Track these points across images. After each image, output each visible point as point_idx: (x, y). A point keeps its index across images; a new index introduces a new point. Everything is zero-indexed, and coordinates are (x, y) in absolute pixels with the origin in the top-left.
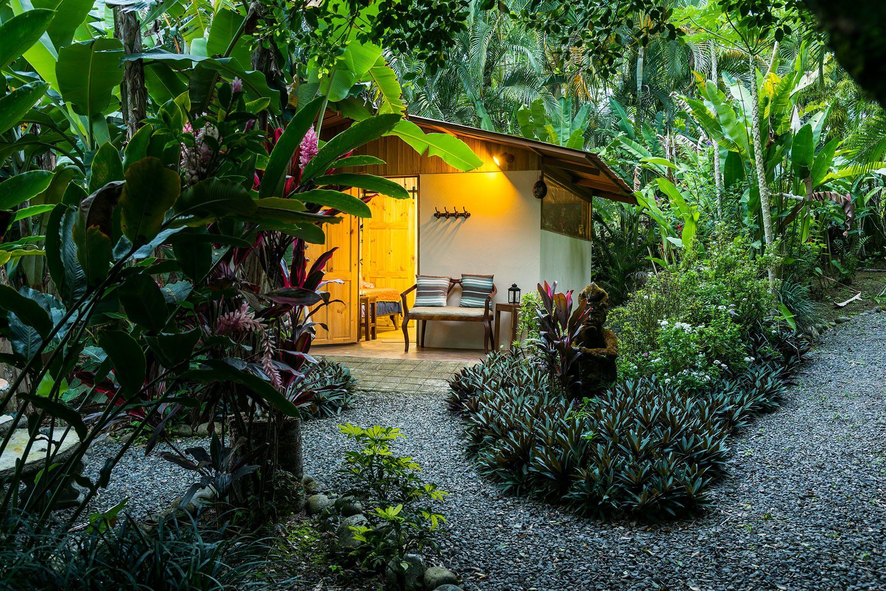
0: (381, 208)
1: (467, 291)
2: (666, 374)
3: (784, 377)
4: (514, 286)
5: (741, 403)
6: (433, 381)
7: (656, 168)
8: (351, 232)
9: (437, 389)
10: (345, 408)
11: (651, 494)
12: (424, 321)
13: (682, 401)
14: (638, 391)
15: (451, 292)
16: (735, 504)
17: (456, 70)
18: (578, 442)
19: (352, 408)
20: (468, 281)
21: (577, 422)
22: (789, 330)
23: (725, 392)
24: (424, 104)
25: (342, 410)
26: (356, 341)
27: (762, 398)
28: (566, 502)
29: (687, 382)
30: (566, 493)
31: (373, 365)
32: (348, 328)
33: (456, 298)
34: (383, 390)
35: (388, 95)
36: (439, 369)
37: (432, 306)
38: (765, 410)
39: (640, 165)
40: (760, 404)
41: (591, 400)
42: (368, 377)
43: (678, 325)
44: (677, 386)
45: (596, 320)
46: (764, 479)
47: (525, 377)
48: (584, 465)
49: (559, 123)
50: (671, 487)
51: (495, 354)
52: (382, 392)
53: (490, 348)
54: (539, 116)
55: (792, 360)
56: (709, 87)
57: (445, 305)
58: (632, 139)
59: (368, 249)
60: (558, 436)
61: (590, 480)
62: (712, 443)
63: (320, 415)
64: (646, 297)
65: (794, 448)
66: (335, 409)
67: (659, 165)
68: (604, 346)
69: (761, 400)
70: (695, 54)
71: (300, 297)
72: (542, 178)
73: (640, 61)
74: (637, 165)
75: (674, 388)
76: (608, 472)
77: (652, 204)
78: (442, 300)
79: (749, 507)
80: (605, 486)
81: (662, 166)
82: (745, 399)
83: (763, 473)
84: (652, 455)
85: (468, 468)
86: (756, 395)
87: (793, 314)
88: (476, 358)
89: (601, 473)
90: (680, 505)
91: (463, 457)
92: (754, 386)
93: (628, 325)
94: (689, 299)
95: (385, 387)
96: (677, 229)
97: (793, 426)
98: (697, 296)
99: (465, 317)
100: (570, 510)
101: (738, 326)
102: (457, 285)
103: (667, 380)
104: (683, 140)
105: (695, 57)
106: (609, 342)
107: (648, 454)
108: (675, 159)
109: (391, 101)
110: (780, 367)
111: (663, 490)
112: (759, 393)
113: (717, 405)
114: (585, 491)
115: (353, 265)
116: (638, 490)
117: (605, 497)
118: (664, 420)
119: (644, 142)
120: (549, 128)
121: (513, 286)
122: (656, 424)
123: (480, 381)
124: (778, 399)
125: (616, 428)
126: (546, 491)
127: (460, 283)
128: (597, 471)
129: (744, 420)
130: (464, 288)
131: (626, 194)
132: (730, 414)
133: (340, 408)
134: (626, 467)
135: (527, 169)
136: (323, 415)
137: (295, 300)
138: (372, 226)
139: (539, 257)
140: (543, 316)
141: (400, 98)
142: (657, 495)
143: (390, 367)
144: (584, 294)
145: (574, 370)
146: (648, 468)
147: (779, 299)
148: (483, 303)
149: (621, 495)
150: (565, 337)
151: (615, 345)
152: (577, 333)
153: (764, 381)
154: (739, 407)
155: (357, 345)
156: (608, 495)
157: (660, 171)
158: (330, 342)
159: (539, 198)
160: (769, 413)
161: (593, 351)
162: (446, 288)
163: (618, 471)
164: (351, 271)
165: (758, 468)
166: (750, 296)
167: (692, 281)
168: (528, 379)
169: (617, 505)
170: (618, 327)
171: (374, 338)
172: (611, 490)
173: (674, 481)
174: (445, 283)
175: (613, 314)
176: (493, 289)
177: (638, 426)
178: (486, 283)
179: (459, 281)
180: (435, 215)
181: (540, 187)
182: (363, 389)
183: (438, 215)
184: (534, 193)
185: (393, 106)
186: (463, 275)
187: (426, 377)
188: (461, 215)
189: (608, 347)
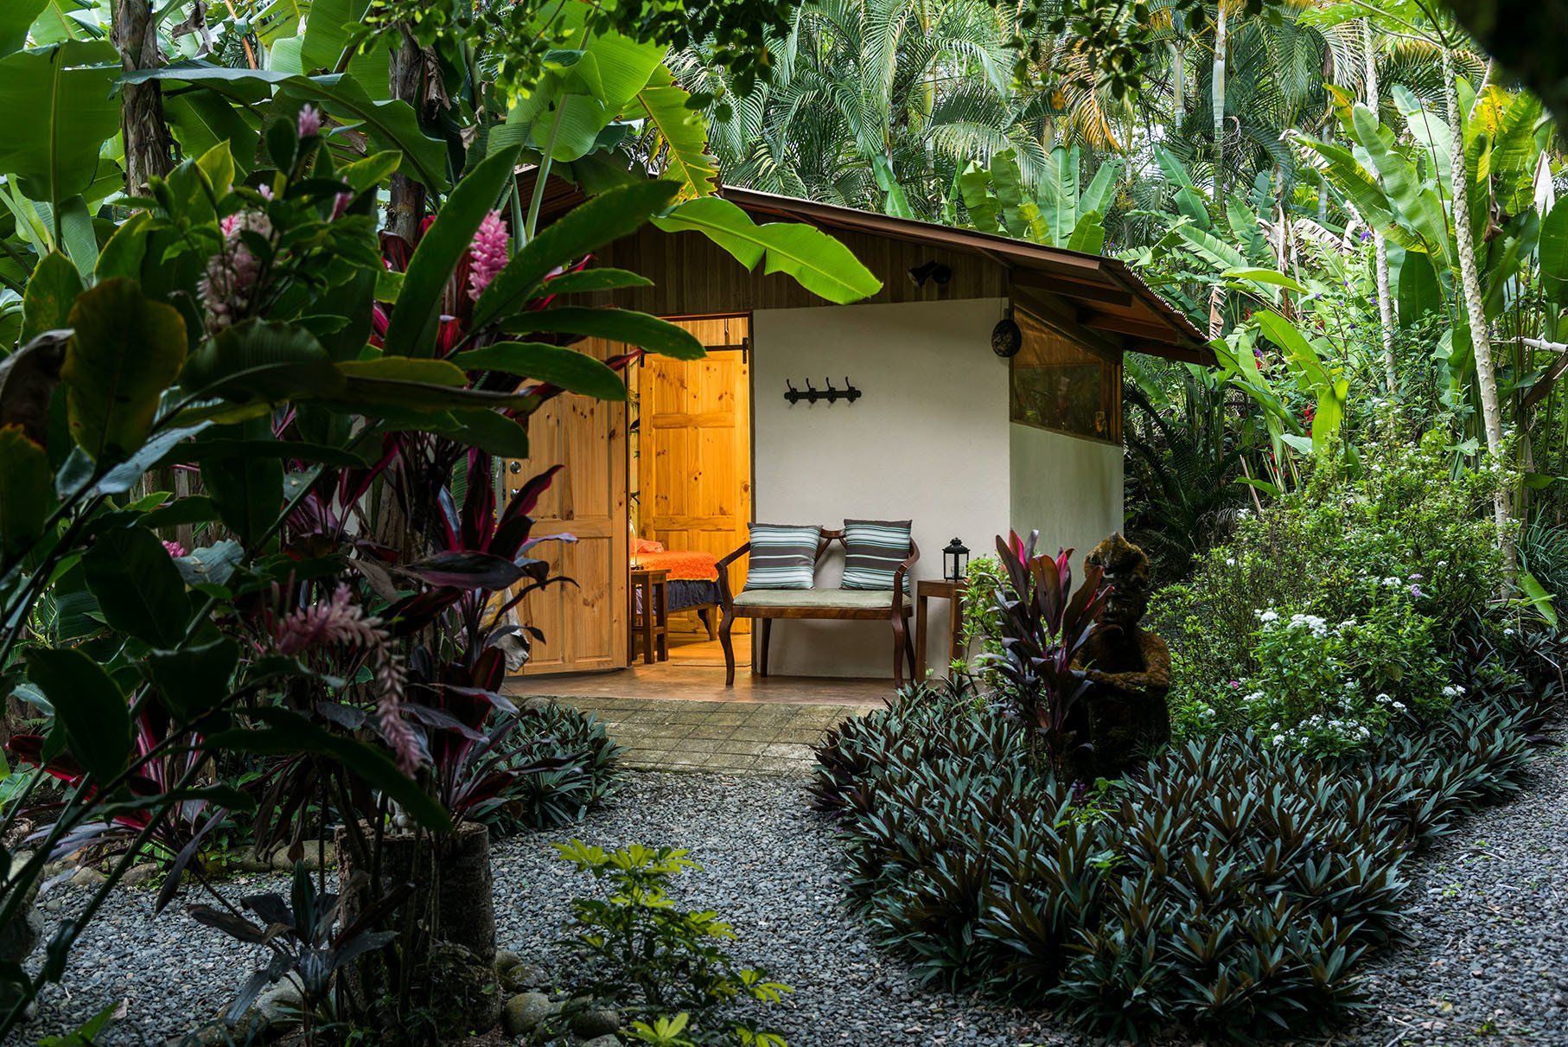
0: (678, 384)
1: (858, 556)
2: (1275, 726)
3: (1530, 727)
4: (956, 542)
5: (1436, 785)
6: (784, 748)
7: (1258, 291)
8: (612, 435)
9: (792, 765)
10: (594, 807)
11: (1235, 983)
12: (766, 619)
13: (1309, 782)
14: (1215, 763)
15: (823, 557)
16: (1419, 1003)
17: (833, 94)
18: (1081, 874)
19: (609, 808)
20: (859, 535)
21: (1081, 830)
22: (1542, 627)
23: (1403, 762)
24: (765, 165)
25: (588, 812)
26: (624, 665)
27: (1482, 772)
28: (1054, 1003)
29: (1320, 743)
30: (1056, 984)
31: (658, 715)
32: (606, 638)
33: (833, 571)
34: (676, 767)
35: (678, 146)
36: (798, 722)
37: (782, 588)
38: (1490, 799)
39: (1224, 284)
40: (1479, 787)
41: (1112, 782)
42: (646, 741)
43: (1298, 620)
44: (1298, 751)
45: (1122, 613)
46: (1482, 948)
47: (975, 737)
48: (1093, 924)
49: (1053, 200)
50: (1279, 968)
51: (915, 689)
52: (676, 772)
53: (906, 674)
54: (1009, 186)
55: (1548, 692)
56: (1359, 119)
57: (809, 585)
58: (1208, 230)
59: (649, 471)
60: (1039, 863)
61: (1107, 956)
62: (1371, 872)
63: (540, 823)
64: (1231, 561)
65: (1550, 880)
66: (573, 810)
67: (1263, 284)
68: (1142, 667)
69: (1481, 778)
70: (1334, 51)
71: (480, 571)
72: (1010, 312)
73: (1219, 66)
74: (1217, 284)
75: (1293, 755)
76: (1143, 937)
77: (1250, 367)
78: (804, 575)
79: (1449, 1008)
80: (1137, 967)
81: (1269, 286)
82: (1446, 775)
83: (1481, 935)
84: (1239, 899)
85: (849, 933)
86: (1469, 768)
87: (1550, 592)
88: (875, 698)
89: (1128, 939)
90: (1298, 1005)
91: (841, 909)
92: (1464, 748)
93: (1194, 622)
94: (1325, 566)
95: (682, 763)
96: (1302, 420)
97: (1549, 833)
98: (1341, 557)
99: (852, 609)
100: (1065, 1019)
101: (1427, 620)
102: (835, 542)
103: (1278, 739)
104: (1313, 231)
105: (1335, 58)
106: (1152, 659)
107: (1232, 898)
108: (1297, 270)
109: (686, 158)
110: (1522, 708)
111: (1262, 973)
112: (1476, 764)
113: (1385, 790)
114: (1094, 979)
115: (615, 503)
116: (1208, 975)
117: (1138, 991)
118: (1267, 824)
119: (1231, 236)
120: (1029, 207)
121: (953, 542)
122: (1251, 832)
123: (878, 747)
124: (1520, 776)
125: (1163, 842)
126: (1014, 980)
127: (841, 538)
128: (1120, 936)
129: (1442, 821)
130: (848, 548)
131: (1192, 346)
132: (1412, 807)
133: (584, 807)
134: (1184, 925)
135: (979, 295)
136: (548, 823)
137: (467, 577)
138: (660, 422)
139: (1007, 480)
140: (1009, 605)
141: (706, 152)
142: (1249, 985)
143: (693, 718)
144: (1095, 557)
145: (1077, 719)
146: (1229, 927)
147: (1520, 563)
148: (889, 580)
149: (1172, 987)
150: (1056, 649)
151: (1165, 663)
152: (1082, 640)
153: (1487, 736)
154: (1433, 793)
155: (625, 674)
156: (1145, 987)
157: (1264, 295)
158: (570, 668)
159: (1004, 355)
160: (1499, 805)
161: (1118, 678)
162: (809, 549)
163: (1164, 935)
164: (610, 517)
165: (1470, 923)
166: (1453, 556)
167: (1329, 527)
168: (981, 741)
169: (1164, 1008)
170: (1171, 627)
171: (663, 657)
172: (1151, 976)
173: (1285, 953)
174: (809, 539)
175: (1162, 600)
176: (911, 550)
177: (1210, 838)
178: (896, 538)
179: (836, 535)
180: (787, 396)
181: (1006, 333)
182: (634, 766)
183: (793, 396)
184: (995, 345)
185: (691, 171)
186: (847, 523)
187: (770, 739)
188: (842, 394)
189: (1150, 669)
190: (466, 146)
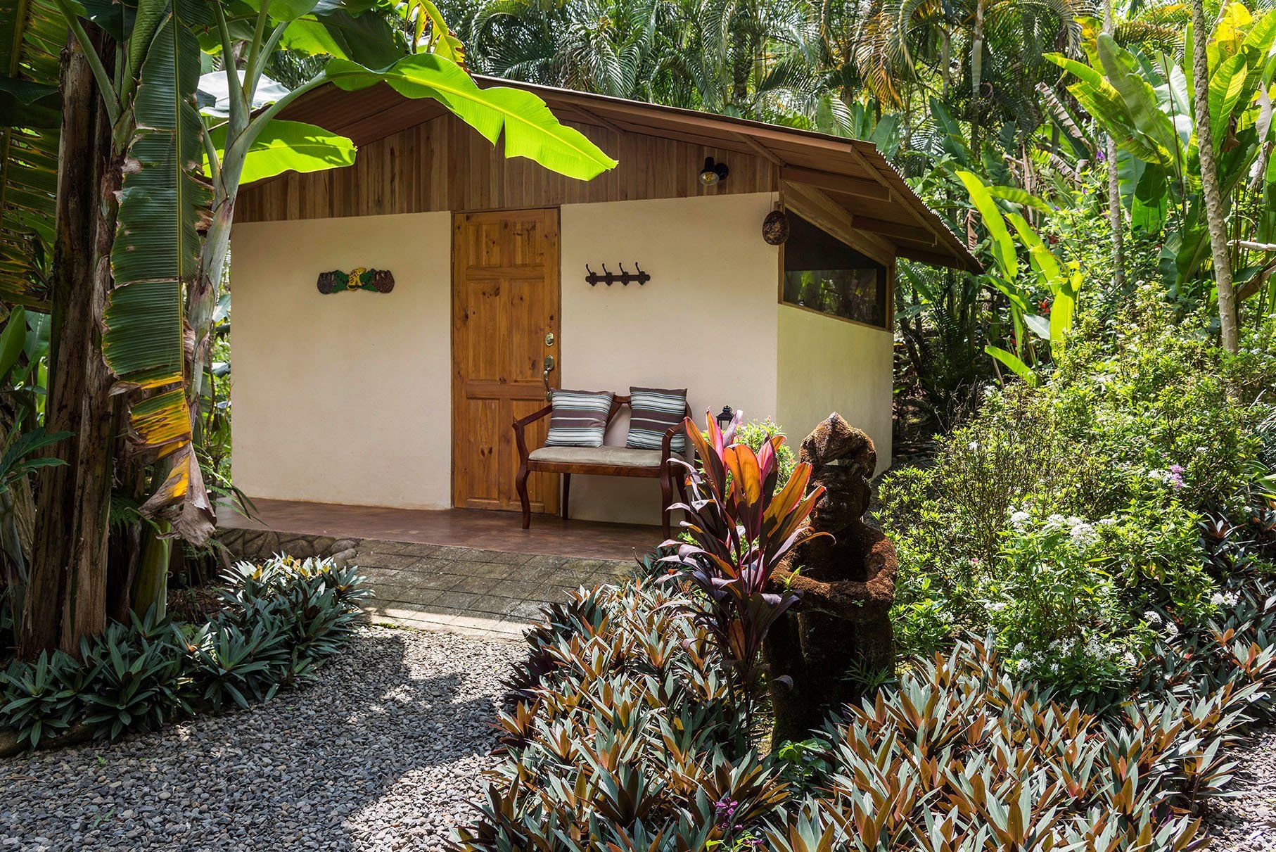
1: (644, 420)
2: (1020, 647)
4: (727, 409)
6: (531, 607)
20: (641, 401)
31: (439, 562)
33: (622, 430)
34: (423, 625)
36: (557, 578)
37: (576, 446)
42: (412, 592)
52: (421, 631)
56: (1102, 46)
57: (599, 444)
58: (965, 166)
63: (217, 707)
64: (974, 445)
66: (265, 688)
72: (780, 204)
73: (979, 43)
74: (972, 208)
78: (595, 436)
99: (628, 468)
102: (625, 407)
103: (1023, 663)
106: (875, 563)
121: (725, 409)
127: (628, 403)
130: (636, 413)
135: (753, 189)
136: (227, 706)
139: (774, 355)
144: (812, 442)
148: (657, 440)
159: (773, 243)
161: (831, 587)
162: (602, 414)
174: (602, 404)
176: (685, 415)
178: (674, 405)
179: (628, 400)
180: (588, 279)
181: (774, 222)
183: (593, 279)
184: (765, 233)
186: (632, 389)
187: (524, 596)
188: (633, 278)
189: (873, 578)
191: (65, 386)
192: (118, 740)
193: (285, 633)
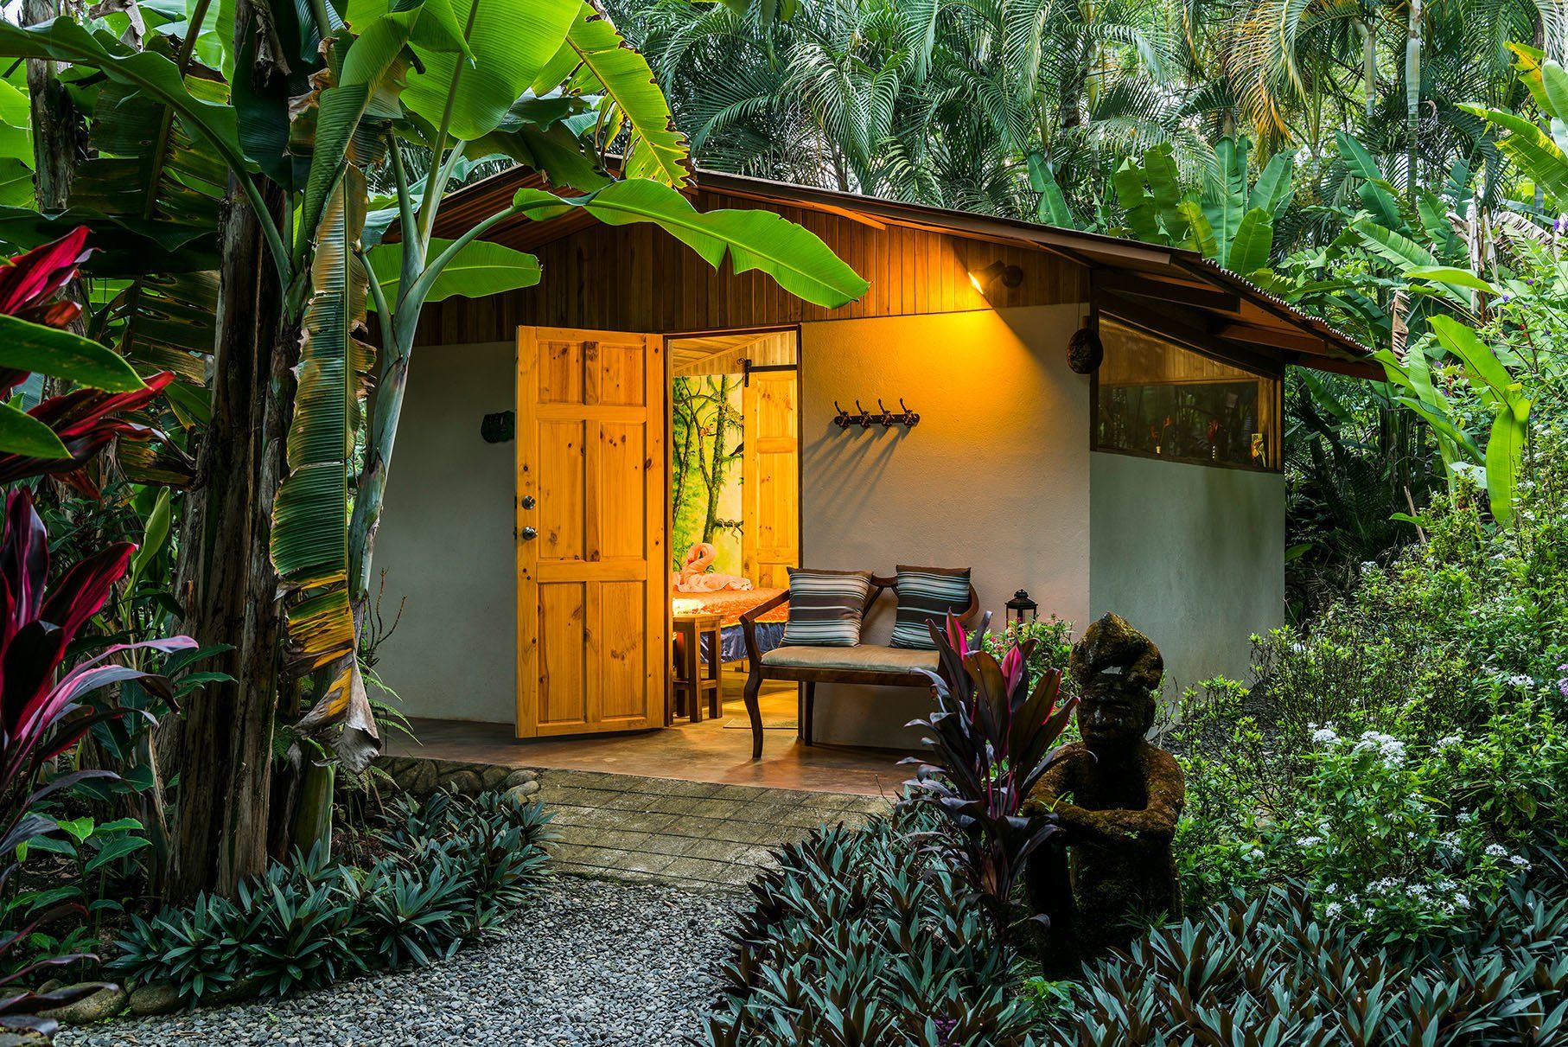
0: (784, 405)
1: (913, 609)
2: (1331, 889)
4: (1021, 595)
7: (1449, 295)
8: (647, 465)
10: (470, 942)
12: (809, 680)
15: (875, 608)
17: (975, 88)
19: (492, 942)
20: (912, 584)
24: (898, 167)
25: (462, 947)
26: (661, 724)
29: (1394, 919)
31: (645, 799)
32: (639, 694)
33: (886, 624)
34: (627, 875)
35: (642, 124)
36: (795, 817)
37: (823, 645)
39: (1407, 287)
42: (612, 836)
43: (1368, 740)
44: (1358, 930)
45: (1115, 725)
49: (1216, 198)
52: (624, 882)
54: (1165, 183)
56: (1549, 79)
57: (855, 641)
58: (1392, 227)
59: (753, 499)
63: (393, 962)
64: (1296, 647)
66: (445, 943)
67: (1458, 287)
68: (1138, 802)
70: (1545, 16)
72: (1092, 321)
73: (1415, 44)
74: (1400, 290)
75: (1348, 937)
77: (1419, 381)
81: (1464, 289)
93: (1249, 727)
95: (638, 869)
99: (893, 673)
102: (888, 592)
103: (1333, 908)
104: (1518, 226)
105: (1546, 25)
106: (1156, 789)
108: (1495, 270)
109: (653, 138)
113: (1479, 1000)
115: (651, 542)
119: (1423, 234)
120: (1190, 209)
121: (1017, 595)
127: (894, 586)
130: (905, 599)
131: (1351, 358)
133: (459, 941)
135: (1055, 300)
136: (405, 962)
138: (764, 446)
139: (1088, 522)
141: (669, 128)
143: (678, 805)
144: (1082, 647)
155: (663, 736)
157: (1458, 299)
158: (593, 728)
159: (1081, 371)
161: (1100, 817)
162: (857, 600)
164: (645, 558)
171: (714, 714)
174: (855, 586)
176: (969, 603)
178: (952, 589)
179: (892, 583)
180: (837, 421)
181: (1084, 345)
182: (580, 870)
183: (844, 421)
184: (1072, 359)
185: (659, 151)
186: (899, 569)
187: (754, 839)
188: (897, 419)
189: (1151, 805)
190: (293, 116)
191: (221, 586)
192: (287, 997)
193: (467, 878)
